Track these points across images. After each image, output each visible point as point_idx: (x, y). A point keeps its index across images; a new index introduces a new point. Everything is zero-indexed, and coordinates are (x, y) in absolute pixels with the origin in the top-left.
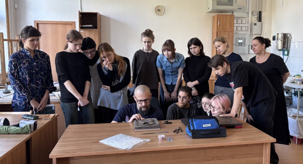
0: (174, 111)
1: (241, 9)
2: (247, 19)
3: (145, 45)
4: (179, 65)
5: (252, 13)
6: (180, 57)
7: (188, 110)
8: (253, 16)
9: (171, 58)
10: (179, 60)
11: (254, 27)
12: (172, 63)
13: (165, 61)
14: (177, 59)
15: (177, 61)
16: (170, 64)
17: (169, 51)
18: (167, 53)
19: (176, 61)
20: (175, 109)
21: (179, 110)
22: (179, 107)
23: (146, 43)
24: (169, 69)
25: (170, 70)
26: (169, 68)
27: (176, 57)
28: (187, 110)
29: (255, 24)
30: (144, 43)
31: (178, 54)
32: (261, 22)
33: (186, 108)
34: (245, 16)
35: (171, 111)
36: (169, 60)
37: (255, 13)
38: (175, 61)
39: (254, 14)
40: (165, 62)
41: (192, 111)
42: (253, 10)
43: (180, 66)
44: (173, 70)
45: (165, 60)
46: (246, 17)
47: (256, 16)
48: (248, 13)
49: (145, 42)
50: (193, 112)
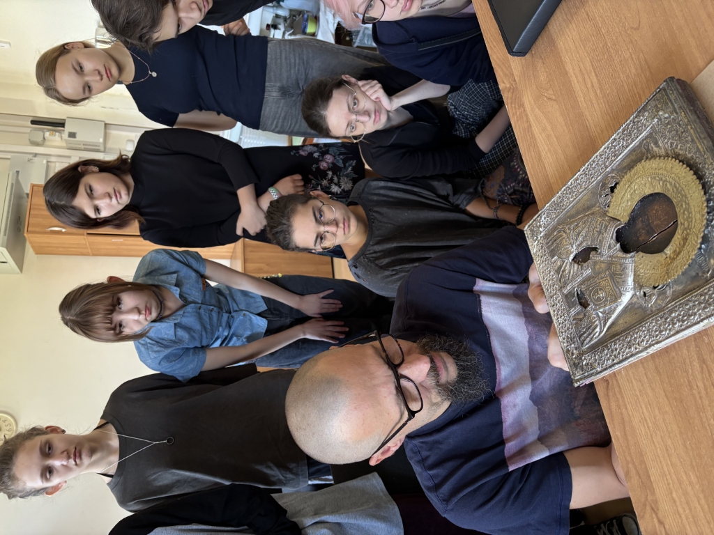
0: (385, 261)
1: (18, 172)
2: (53, 159)
3: (66, 468)
4: (193, 274)
5: (37, 144)
6: (157, 266)
7: (375, 209)
8: (47, 143)
9: (161, 305)
10: (173, 269)
11: (79, 138)
12: (186, 302)
13: (172, 332)
14: (164, 278)
15: (175, 275)
16: (189, 308)
17: (119, 302)
18: (130, 311)
19: (174, 281)
20: (377, 259)
21: (378, 243)
22: (366, 246)
23: (57, 463)
24: (211, 319)
25: (215, 315)
26: (206, 319)
27: (156, 283)
28: (375, 212)
29: (72, 135)
30: (55, 481)
31: (143, 272)
32: (65, 120)
33: (367, 215)
34: (45, 162)
35: (387, 273)
36: (167, 313)
37: (38, 136)
38: (177, 285)
39: (39, 139)
40: (181, 333)
41: (379, 195)
42: (28, 142)
43: (197, 272)
44: (213, 302)
45: (165, 330)
46: (48, 162)
47: (47, 134)
48: (36, 155)
49: (47, 472)
50: (382, 192)
